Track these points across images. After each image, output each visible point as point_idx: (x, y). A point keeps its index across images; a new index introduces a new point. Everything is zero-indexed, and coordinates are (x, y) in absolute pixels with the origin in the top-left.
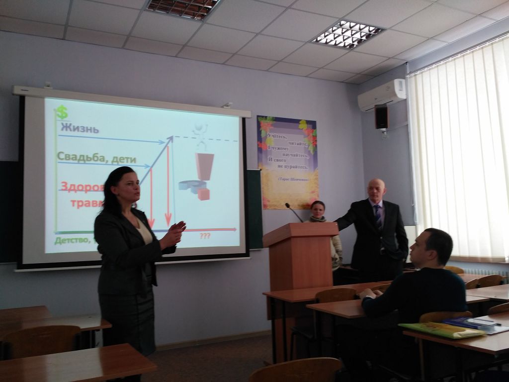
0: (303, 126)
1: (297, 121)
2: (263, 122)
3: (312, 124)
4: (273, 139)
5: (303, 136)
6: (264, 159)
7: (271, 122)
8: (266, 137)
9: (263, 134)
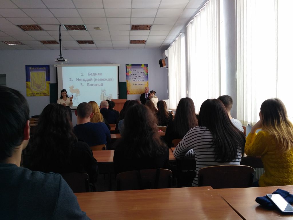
0: (143, 66)
1: (141, 65)
2: (128, 66)
3: (147, 65)
4: (131, 72)
5: (142, 70)
6: (128, 78)
7: (131, 66)
8: (129, 71)
9: (128, 71)
